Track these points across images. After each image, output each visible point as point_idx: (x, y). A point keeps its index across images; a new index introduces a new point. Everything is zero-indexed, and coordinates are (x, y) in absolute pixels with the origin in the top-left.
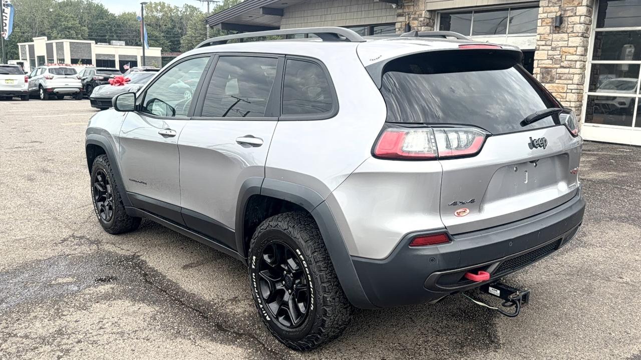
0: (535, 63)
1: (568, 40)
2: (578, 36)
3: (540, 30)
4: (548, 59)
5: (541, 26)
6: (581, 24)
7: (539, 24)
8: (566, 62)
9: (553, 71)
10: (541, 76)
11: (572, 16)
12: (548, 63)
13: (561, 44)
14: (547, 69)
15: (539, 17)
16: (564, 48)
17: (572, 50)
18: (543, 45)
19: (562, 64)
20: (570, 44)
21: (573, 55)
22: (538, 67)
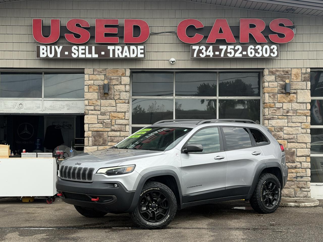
0: (86, 127)
1: (116, 106)
2: (125, 103)
3: (88, 95)
4: (98, 123)
5: (88, 92)
6: (127, 92)
7: (86, 90)
8: (116, 126)
9: (105, 134)
10: (93, 139)
11: (117, 85)
12: (99, 127)
13: (110, 109)
14: (98, 133)
15: (86, 84)
16: (113, 113)
17: (121, 115)
18: (92, 110)
19: (113, 128)
20: (119, 110)
21: (122, 119)
22: (89, 131)
